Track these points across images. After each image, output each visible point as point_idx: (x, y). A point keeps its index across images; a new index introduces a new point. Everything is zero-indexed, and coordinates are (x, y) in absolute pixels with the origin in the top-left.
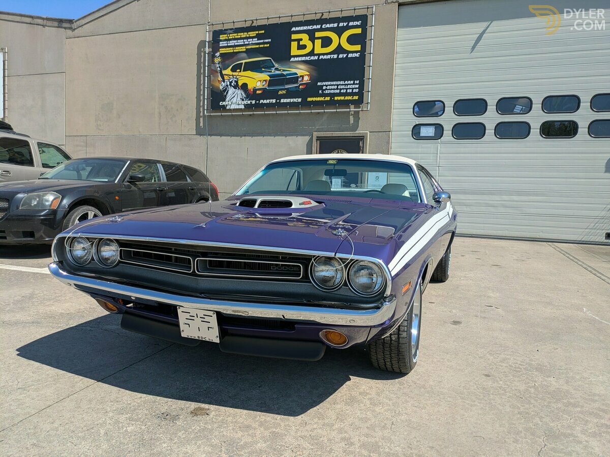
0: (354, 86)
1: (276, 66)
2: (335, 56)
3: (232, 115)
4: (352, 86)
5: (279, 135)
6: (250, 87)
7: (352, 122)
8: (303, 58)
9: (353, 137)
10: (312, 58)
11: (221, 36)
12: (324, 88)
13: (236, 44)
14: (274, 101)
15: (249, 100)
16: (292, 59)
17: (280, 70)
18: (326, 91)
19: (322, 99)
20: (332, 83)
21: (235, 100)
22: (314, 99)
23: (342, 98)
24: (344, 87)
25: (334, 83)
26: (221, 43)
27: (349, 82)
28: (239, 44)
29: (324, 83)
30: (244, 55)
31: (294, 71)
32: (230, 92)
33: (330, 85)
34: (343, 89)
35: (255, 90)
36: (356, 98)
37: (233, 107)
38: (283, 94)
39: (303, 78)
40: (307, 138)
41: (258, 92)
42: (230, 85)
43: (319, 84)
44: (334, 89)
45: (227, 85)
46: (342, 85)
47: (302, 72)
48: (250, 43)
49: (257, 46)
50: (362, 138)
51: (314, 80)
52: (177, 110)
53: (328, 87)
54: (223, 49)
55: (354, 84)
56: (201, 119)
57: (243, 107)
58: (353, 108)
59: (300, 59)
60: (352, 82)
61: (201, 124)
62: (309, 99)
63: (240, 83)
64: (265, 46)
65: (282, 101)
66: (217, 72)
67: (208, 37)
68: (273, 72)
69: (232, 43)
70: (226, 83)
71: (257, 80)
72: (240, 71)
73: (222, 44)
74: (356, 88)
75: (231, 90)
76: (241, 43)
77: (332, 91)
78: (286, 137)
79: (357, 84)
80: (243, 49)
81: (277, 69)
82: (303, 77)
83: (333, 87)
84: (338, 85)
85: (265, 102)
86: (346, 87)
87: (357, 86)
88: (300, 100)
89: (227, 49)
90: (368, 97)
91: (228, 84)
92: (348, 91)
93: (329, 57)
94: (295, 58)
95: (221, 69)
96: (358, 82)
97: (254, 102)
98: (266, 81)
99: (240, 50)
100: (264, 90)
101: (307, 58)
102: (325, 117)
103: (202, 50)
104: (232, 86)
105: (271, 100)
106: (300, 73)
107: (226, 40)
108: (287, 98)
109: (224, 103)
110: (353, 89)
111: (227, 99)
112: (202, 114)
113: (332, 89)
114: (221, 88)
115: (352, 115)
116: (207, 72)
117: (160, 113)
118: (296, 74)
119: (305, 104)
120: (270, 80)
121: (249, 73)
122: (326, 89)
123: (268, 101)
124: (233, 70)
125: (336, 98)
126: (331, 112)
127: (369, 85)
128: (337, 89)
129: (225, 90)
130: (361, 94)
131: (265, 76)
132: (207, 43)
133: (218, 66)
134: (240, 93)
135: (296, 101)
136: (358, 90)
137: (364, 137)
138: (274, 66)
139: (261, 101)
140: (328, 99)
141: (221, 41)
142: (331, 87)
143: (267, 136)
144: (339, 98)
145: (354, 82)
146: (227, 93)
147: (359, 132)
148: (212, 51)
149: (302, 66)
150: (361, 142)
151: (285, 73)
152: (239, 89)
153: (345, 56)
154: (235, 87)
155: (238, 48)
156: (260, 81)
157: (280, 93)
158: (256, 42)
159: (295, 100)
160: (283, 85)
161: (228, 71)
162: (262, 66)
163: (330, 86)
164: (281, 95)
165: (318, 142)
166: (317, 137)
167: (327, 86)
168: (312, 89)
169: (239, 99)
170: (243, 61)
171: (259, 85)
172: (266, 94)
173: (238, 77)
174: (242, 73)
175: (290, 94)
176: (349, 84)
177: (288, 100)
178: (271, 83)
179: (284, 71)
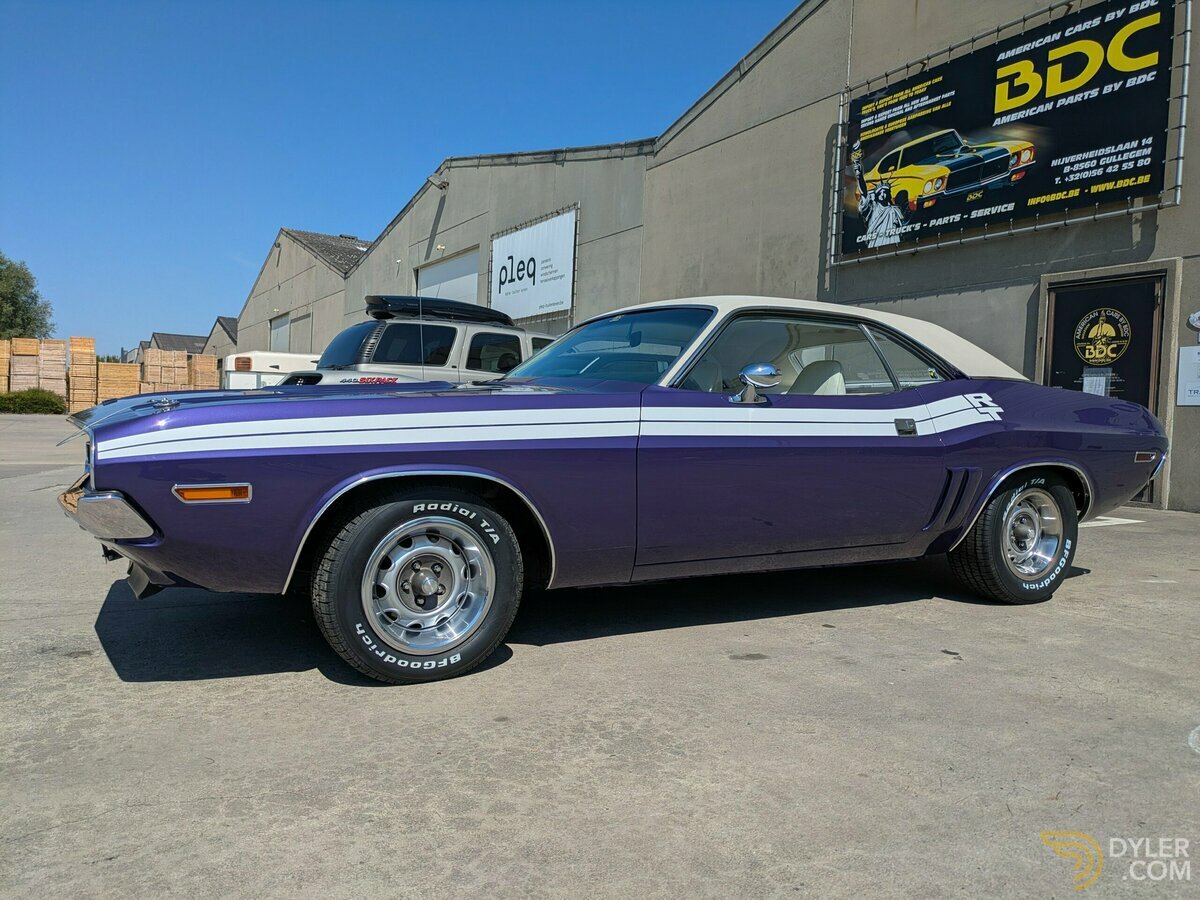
0: (1139, 153)
1: (964, 142)
2: (1094, 93)
3: (877, 259)
4: (1136, 152)
5: (969, 290)
6: (912, 197)
7: (1139, 239)
8: (1021, 115)
9: (1137, 274)
10: (1041, 109)
11: (864, 108)
12: (1067, 169)
13: (890, 116)
14: (957, 218)
15: (909, 224)
16: (998, 122)
17: (971, 150)
18: (1071, 176)
19: (1061, 196)
20: (1086, 155)
21: (884, 228)
22: (1043, 199)
23: (1110, 186)
24: (1113, 159)
25: (1091, 154)
26: (863, 121)
27: (1128, 146)
28: (894, 115)
29: (1066, 160)
30: (904, 134)
31: (1000, 145)
32: (876, 214)
33: (1079, 162)
34: (1113, 164)
35: (921, 201)
36: (1145, 179)
37: (880, 242)
38: (978, 200)
39: (1019, 158)
40: (1030, 289)
41: (927, 204)
42: (877, 200)
43: (1054, 163)
44: (1090, 169)
45: (871, 202)
46: (1111, 155)
47: (1018, 145)
48: (915, 107)
49: (929, 111)
50: (1162, 275)
51: (1043, 156)
52: (790, 264)
53: (1076, 167)
54: (866, 133)
55: (1140, 147)
56: (827, 275)
57: (897, 240)
58: (1139, 206)
59: (1014, 117)
60: (1135, 144)
61: (827, 285)
62: (1032, 202)
63: (894, 194)
64: (944, 106)
65: (974, 214)
66: (854, 179)
67: (842, 116)
68: (959, 156)
69: (882, 117)
70: (868, 197)
71: (923, 181)
72: (895, 169)
73: (865, 123)
74: (1144, 157)
75: (878, 209)
76: (898, 113)
77: (1085, 175)
78: (984, 290)
79: (1147, 146)
80: (902, 123)
81: (965, 150)
82: (1018, 154)
83: (1087, 165)
84: (1098, 158)
85: (940, 222)
86: (1119, 159)
87: (1148, 151)
88: (1011, 207)
89: (874, 130)
90: (1178, 172)
91: (873, 198)
92: (1125, 166)
93: (1078, 98)
94: (1004, 118)
95: (861, 172)
96: (1150, 140)
97: (917, 226)
98: (942, 178)
99: (897, 127)
100: (938, 198)
101: (1030, 112)
102: (1070, 238)
103: (834, 141)
104: (880, 202)
105: (952, 217)
106: (1011, 146)
107: (873, 113)
108: (984, 208)
109: (864, 238)
110: (1136, 160)
111: (870, 229)
112: (828, 266)
113: (1084, 170)
114: (860, 208)
115: (1137, 221)
116: (837, 183)
117: (763, 274)
118: (1005, 151)
119: (1023, 214)
120: (950, 175)
121: (911, 169)
122: (1072, 172)
123: (945, 220)
124: (882, 170)
125: (1094, 189)
126: (1081, 222)
127: (1180, 143)
128: (1098, 166)
129: (868, 212)
130: (1157, 169)
131: (942, 170)
132: (840, 128)
133: (856, 167)
134: (893, 212)
135: (1003, 210)
136: (1149, 159)
137: (1166, 271)
138: (959, 145)
139: (933, 223)
140: (1075, 193)
141: (864, 117)
142: (1082, 166)
143: (944, 293)
144: (1102, 187)
145: (1140, 143)
146: (870, 217)
147: (1156, 260)
148: (847, 142)
149: (1017, 133)
150: (1158, 286)
151: (980, 154)
152: (892, 204)
153: (1117, 86)
154: (884, 203)
155: (893, 123)
156: (932, 181)
157: (971, 197)
158: (927, 103)
159: (1001, 209)
160: (977, 179)
161: (873, 174)
162: (936, 150)
163: (1080, 165)
164: (973, 201)
165: (1053, 295)
166: (1050, 284)
167: (1072, 164)
168: (1041, 176)
169: (891, 225)
170: (901, 148)
171: (929, 190)
172: (942, 205)
173: (890, 181)
174: (900, 172)
175: (991, 197)
176: (1127, 151)
177: (986, 212)
178: (952, 181)
179: (979, 149)
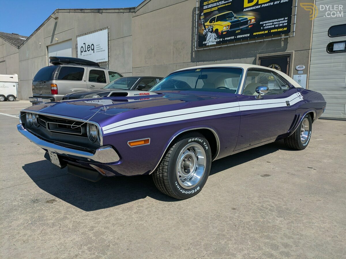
0: (284, 22)
1: (235, 15)
2: (272, 4)
3: (209, 49)
4: (283, 21)
5: (236, 58)
6: (220, 31)
7: (283, 45)
8: (251, 8)
9: (283, 55)
10: (257, 7)
11: (204, 3)
12: (264, 25)
13: (212, 6)
14: (233, 37)
15: (219, 39)
16: (245, 10)
17: (237, 18)
18: (266, 27)
19: (263, 32)
20: (270, 21)
21: (211, 40)
22: (258, 33)
23: (276, 30)
24: (277, 23)
25: (271, 21)
26: (204, 7)
27: (281, 19)
28: (214, 6)
29: (264, 22)
30: (217, 12)
31: (245, 17)
32: (209, 35)
33: (268, 23)
34: (277, 24)
35: (222, 32)
36: (285, 29)
37: (210, 44)
38: (239, 33)
39: (251, 21)
40: (253, 58)
41: (224, 33)
42: (209, 31)
43: (261, 23)
44: (271, 25)
45: (207, 32)
46: (276, 22)
47: (251, 17)
48: (220, 4)
49: (224, 5)
50: (289, 56)
51: (258, 21)
52: (182, 49)
53: (267, 25)
54: (205, 11)
55: (284, 20)
56: (194, 53)
57: (215, 43)
58: (283, 36)
59: (249, 9)
60: (283, 19)
61: (194, 56)
62: (255, 34)
63: (214, 30)
64: (229, 4)
65: (238, 37)
66: (202, 24)
67: (197, 5)
68: (233, 19)
69: (210, 6)
70: (206, 30)
71: (223, 26)
72: (214, 22)
73: (205, 7)
74: (285, 23)
75: (209, 34)
76: (215, 5)
77: (269, 27)
78: (240, 59)
79: (286, 20)
80: (216, 8)
81: (235, 18)
82: (251, 20)
83: (270, 24)
84: (273, 22)
85: (228, 38)
86: (279, 23)
87: (286, 21)
88: (249, 35)
89: (207, 10)
90: (294, 28)
91: (208, 31)
92: (280, 25)
93: (268, 5)
95: (204, 22)
96: (287, 18)
97: (221, 40)
98: (228, 26)
99: (215, 10)
100: (227, 31)
101: (254, 8)
102: (265, 44)
103: (195, 13)
104: (210, 32)
105: (231, 37)
106: (249, 18)
107: (207, 5)
108: (241, 35)
109: (205, 42)
110: (283, 23)
111: (207, 40)
112: (194, 50)
113: (269, 25)
114: (204, 33)
115: (283, 40)
116: (196, 25)
117: (173, 52)
118: (247, 19)
119: (252, 37)
120: (231, 25)
121: (219, 23)
122: (266, 26)
123: (229, 38)
124: (211, 22)
125: (272, 31)
126: (268, 40)
127: (295, 19)
128: (273, 25)
129: (206, 34)
130: (289, 26)
131: (228, 23)
132: (197, 8)
133: (202, 21)
134: (214, 35)
135: (246, 36)
136: (287, 24)
137: (290, 54)
138: (234, 16)
139: (226, 39)
140: (266, 32)
141: (204, 6)
142: (269, 24)
143: (229, 59)
144: (274, 31)
145: (284, 19)
146: (207, 36)
147: (288, 51)
148: (200, 13)
149: (250, 14)
150: (288, 59)
151: (240, 19)
152: (213, 33)
153: (278, 2)
154: (211, 32)
155: (214, 8)
156: (225, 26)
157: (237, 32)
158: (224, 3)
159: (246, 35)
160: (239, 27)
161: (208, 23)
162: (227, 17)
163: (268, 24)
164: (237, 33)
165: (260, 60)
166: (259, 57)
167: (266, 24)
168: (257, 27)
169: (213, 39)
170: (216, 16)
171: (225, 29)
172: (229, 34)
173: (213, 26)
174: (216, 23)
175: (243, 32)
176: (281, 21)
177: (241, 36)
178: (231, 27)
179: (239, 18)
